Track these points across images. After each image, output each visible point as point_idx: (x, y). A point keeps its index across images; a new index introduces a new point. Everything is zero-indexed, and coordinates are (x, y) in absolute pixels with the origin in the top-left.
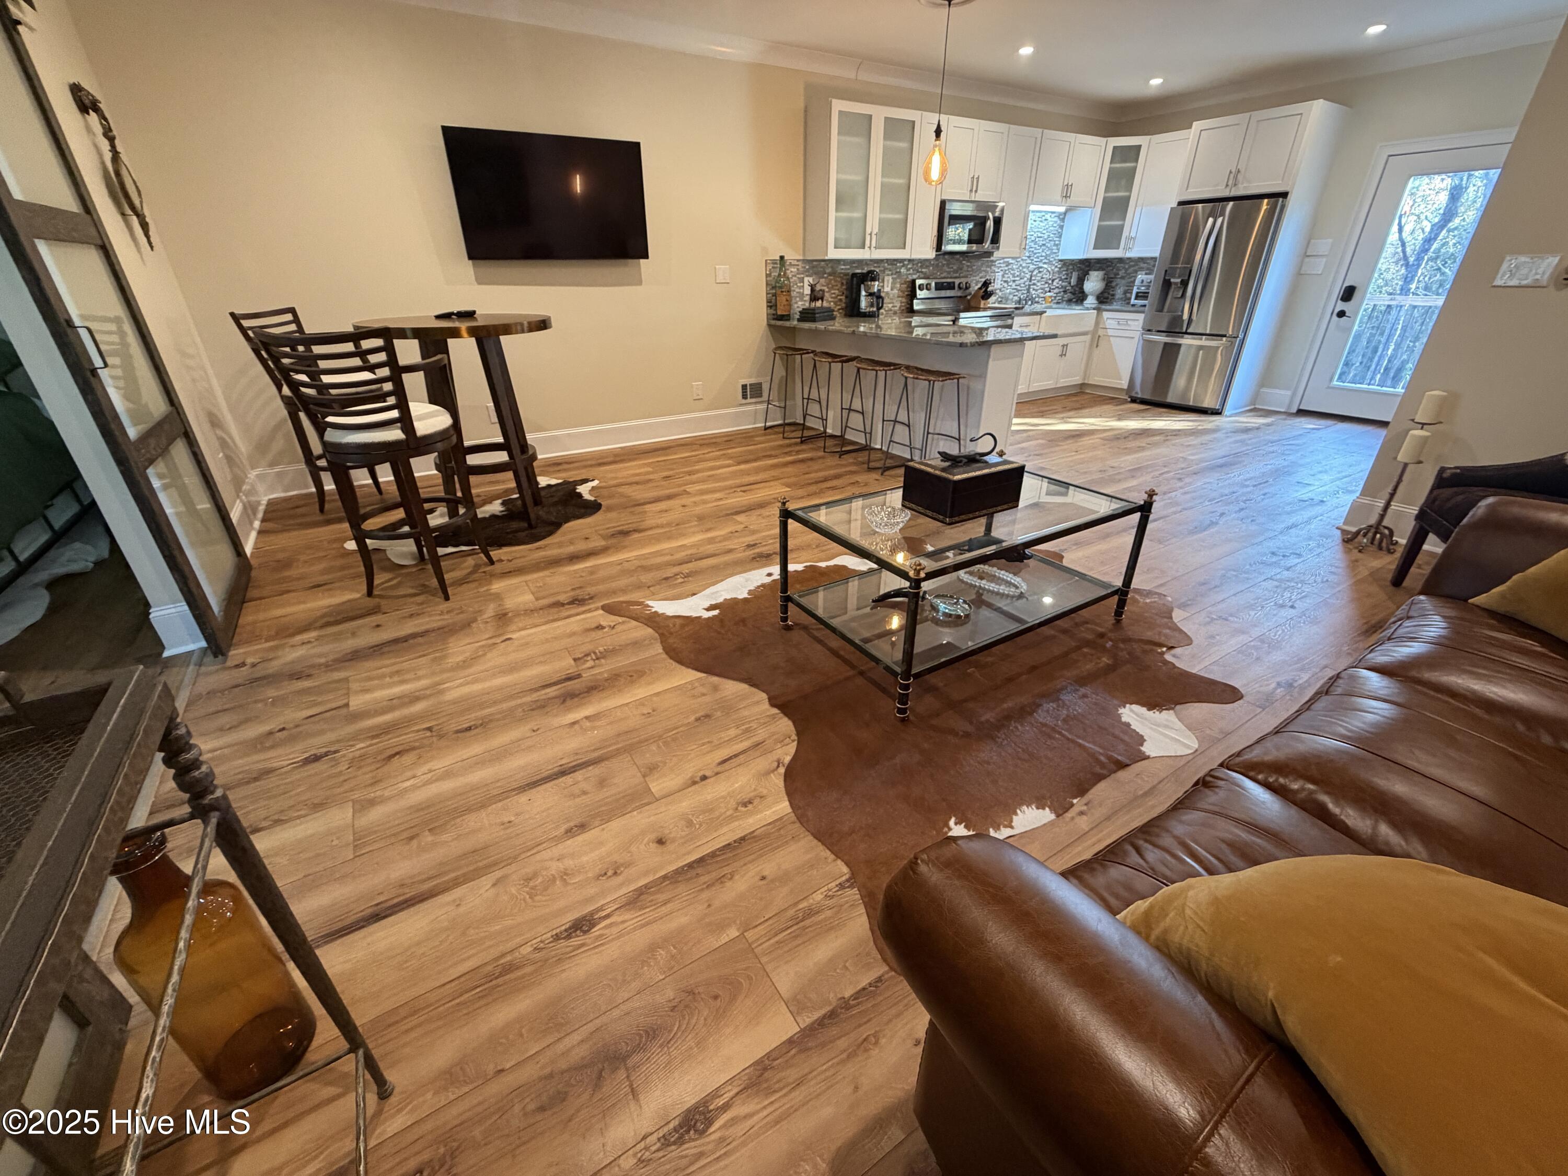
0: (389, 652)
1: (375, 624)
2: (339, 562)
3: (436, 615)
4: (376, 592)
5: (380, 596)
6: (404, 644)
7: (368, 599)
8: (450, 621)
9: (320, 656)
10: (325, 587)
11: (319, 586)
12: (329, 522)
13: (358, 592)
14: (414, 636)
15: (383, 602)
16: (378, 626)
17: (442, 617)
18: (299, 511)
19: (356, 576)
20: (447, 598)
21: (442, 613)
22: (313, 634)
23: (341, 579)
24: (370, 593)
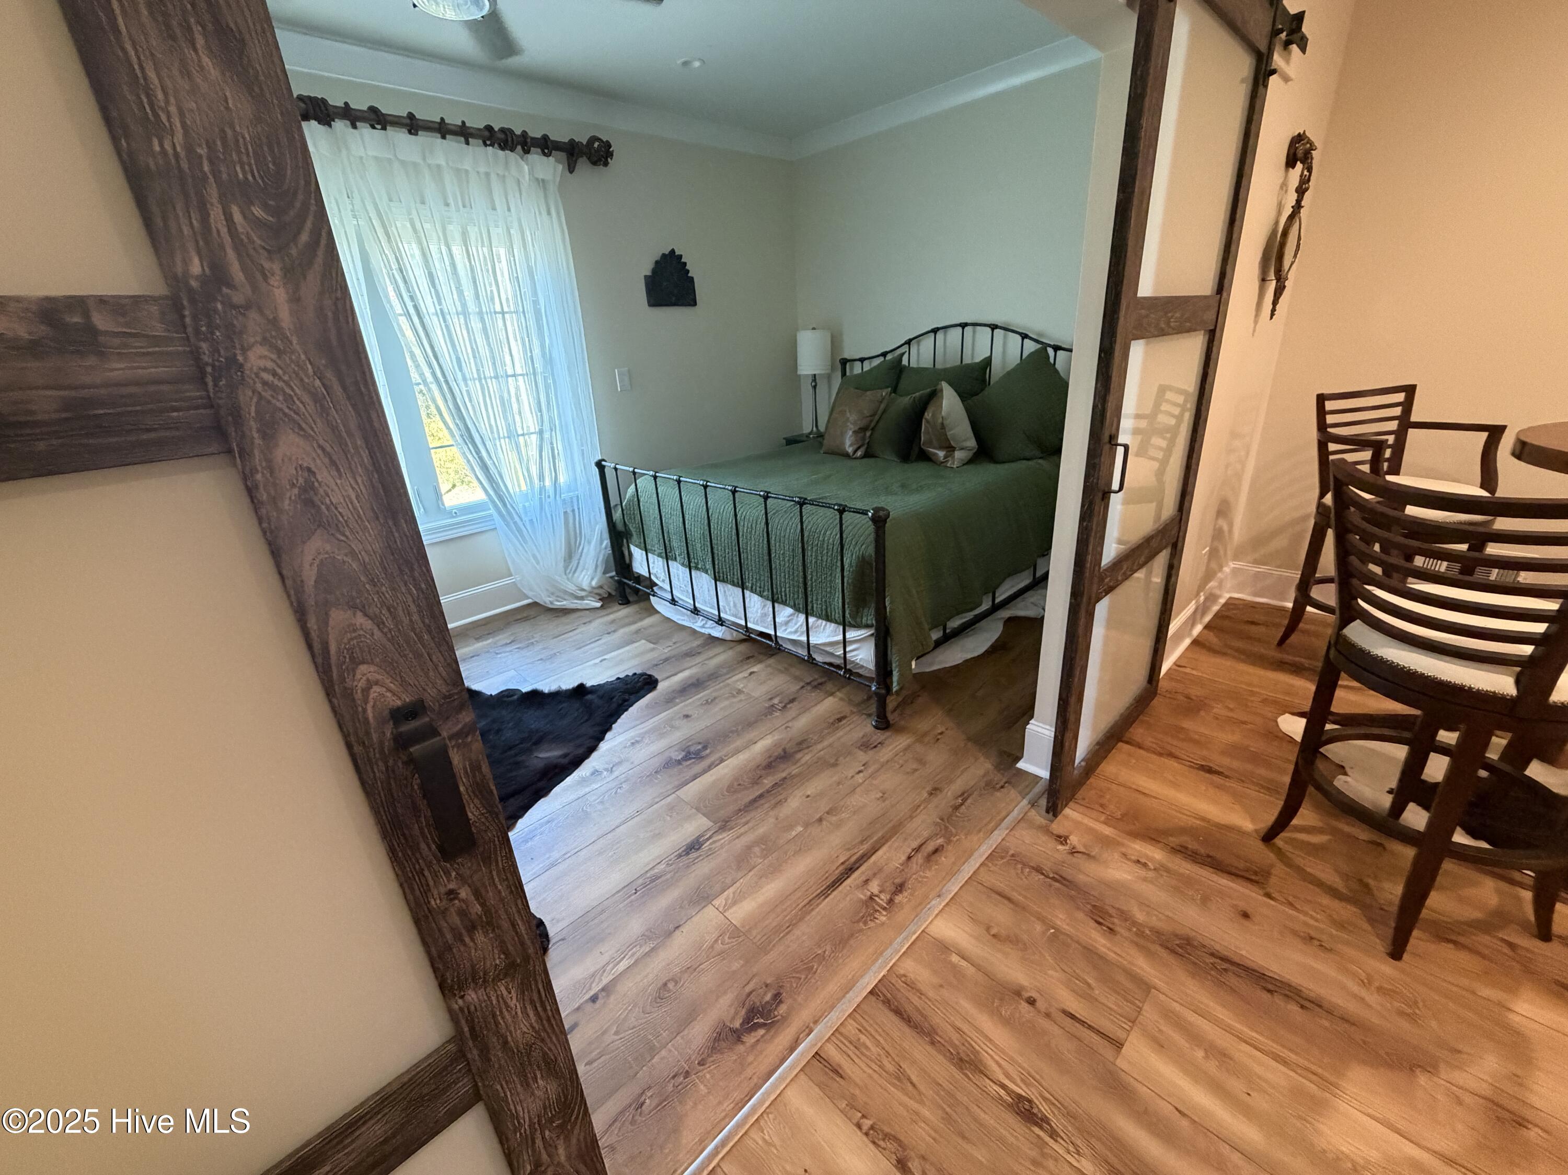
0: (1233, 990)
1: (1242, 905)
2: (1257, 745)
3: (1354, 975)
4: (1279, 841)
5: (1279, 852)
6: (1266, 996)
7: (1260, 845)
8: (1375, 1020)
9: (1144, 904)
10: (1215, 778)
11: (1210, 770)
12: (1281, 666)
13: (1253, 819)
14: (1291, 993)
15: (1279, 869)
16: (1246, 915)
17: (1363, 993)
18: (1253, 629)
19: (1269, 788)
20: (1397, 952)
21: (1366, 983)
22: (1156, 854)
23: (1242, 779)
24: (1269, 837)
